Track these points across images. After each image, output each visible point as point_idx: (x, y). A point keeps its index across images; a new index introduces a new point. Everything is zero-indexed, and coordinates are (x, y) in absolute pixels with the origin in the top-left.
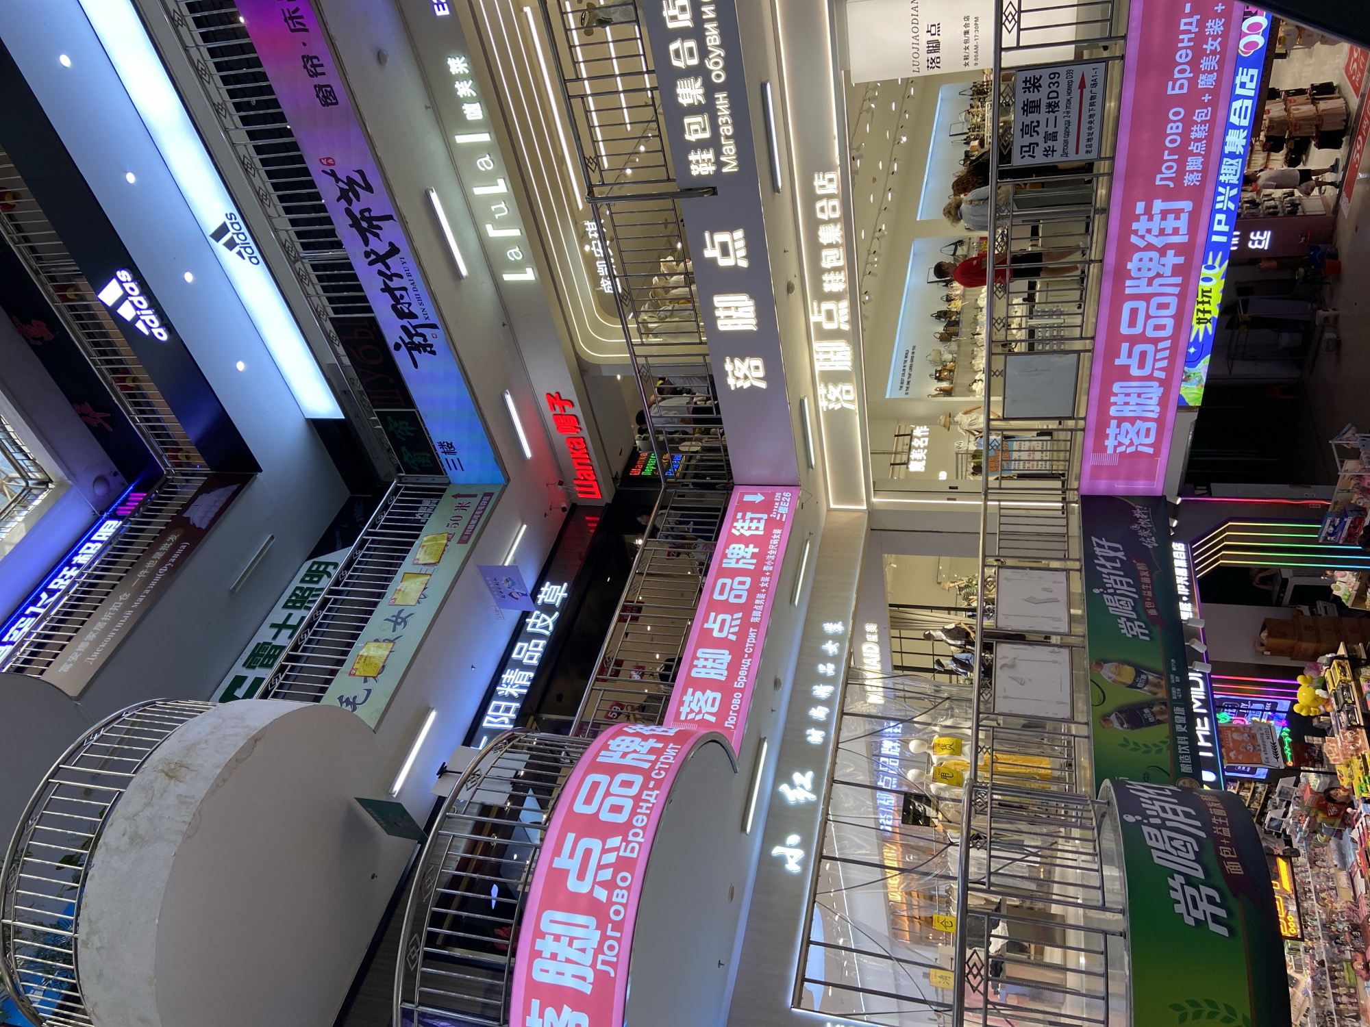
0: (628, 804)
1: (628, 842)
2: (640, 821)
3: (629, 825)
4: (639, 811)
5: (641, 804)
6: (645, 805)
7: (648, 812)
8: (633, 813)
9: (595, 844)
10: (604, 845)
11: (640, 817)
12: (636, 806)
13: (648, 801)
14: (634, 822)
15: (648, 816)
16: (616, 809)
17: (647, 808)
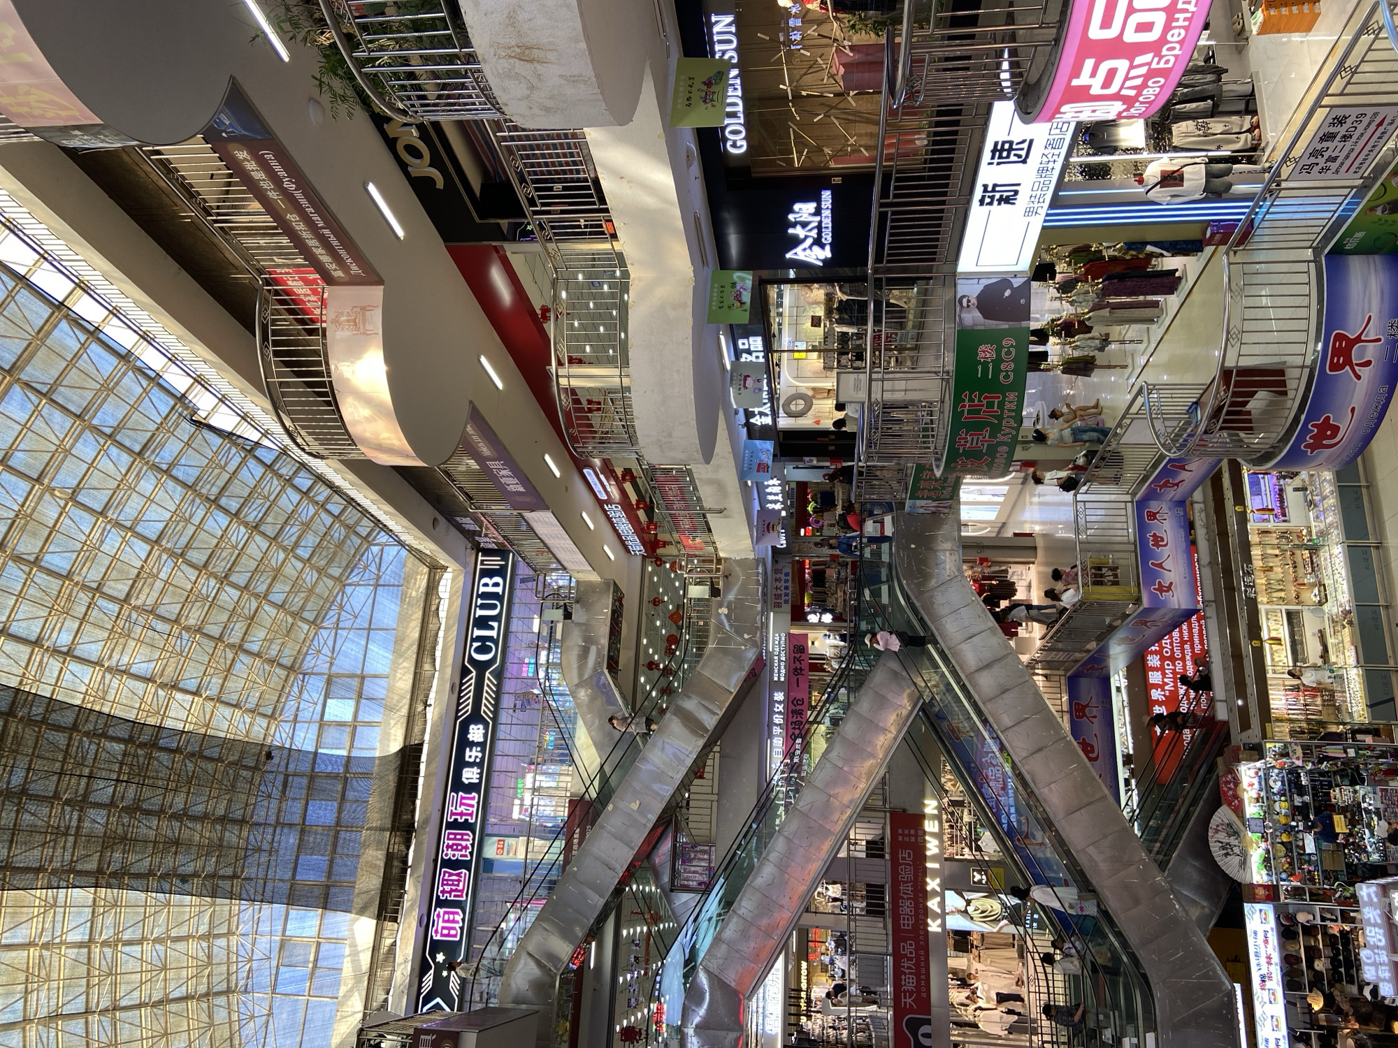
0: (1160, 19)
1: (1161, 57)
2: (1175, 36)
3: (1163, 40)
4: (1174, 24)
5: (1177, 16)
6: (1181, 16)
7: (1186, 23)
8: (1167, 28)
9: (1122, 65)
10: (1131, 63)
11: (1176, 31)
12: (1170, 20)
13: (1186, 11)
14: (1169, 37)
15: (1186, 28)
16: (1144, 27)
17: (1185, 19)
